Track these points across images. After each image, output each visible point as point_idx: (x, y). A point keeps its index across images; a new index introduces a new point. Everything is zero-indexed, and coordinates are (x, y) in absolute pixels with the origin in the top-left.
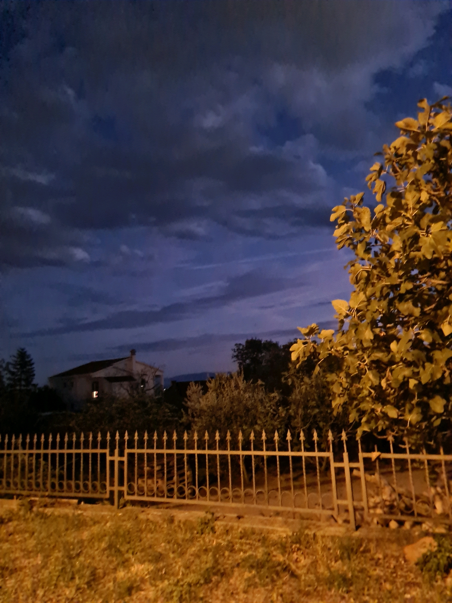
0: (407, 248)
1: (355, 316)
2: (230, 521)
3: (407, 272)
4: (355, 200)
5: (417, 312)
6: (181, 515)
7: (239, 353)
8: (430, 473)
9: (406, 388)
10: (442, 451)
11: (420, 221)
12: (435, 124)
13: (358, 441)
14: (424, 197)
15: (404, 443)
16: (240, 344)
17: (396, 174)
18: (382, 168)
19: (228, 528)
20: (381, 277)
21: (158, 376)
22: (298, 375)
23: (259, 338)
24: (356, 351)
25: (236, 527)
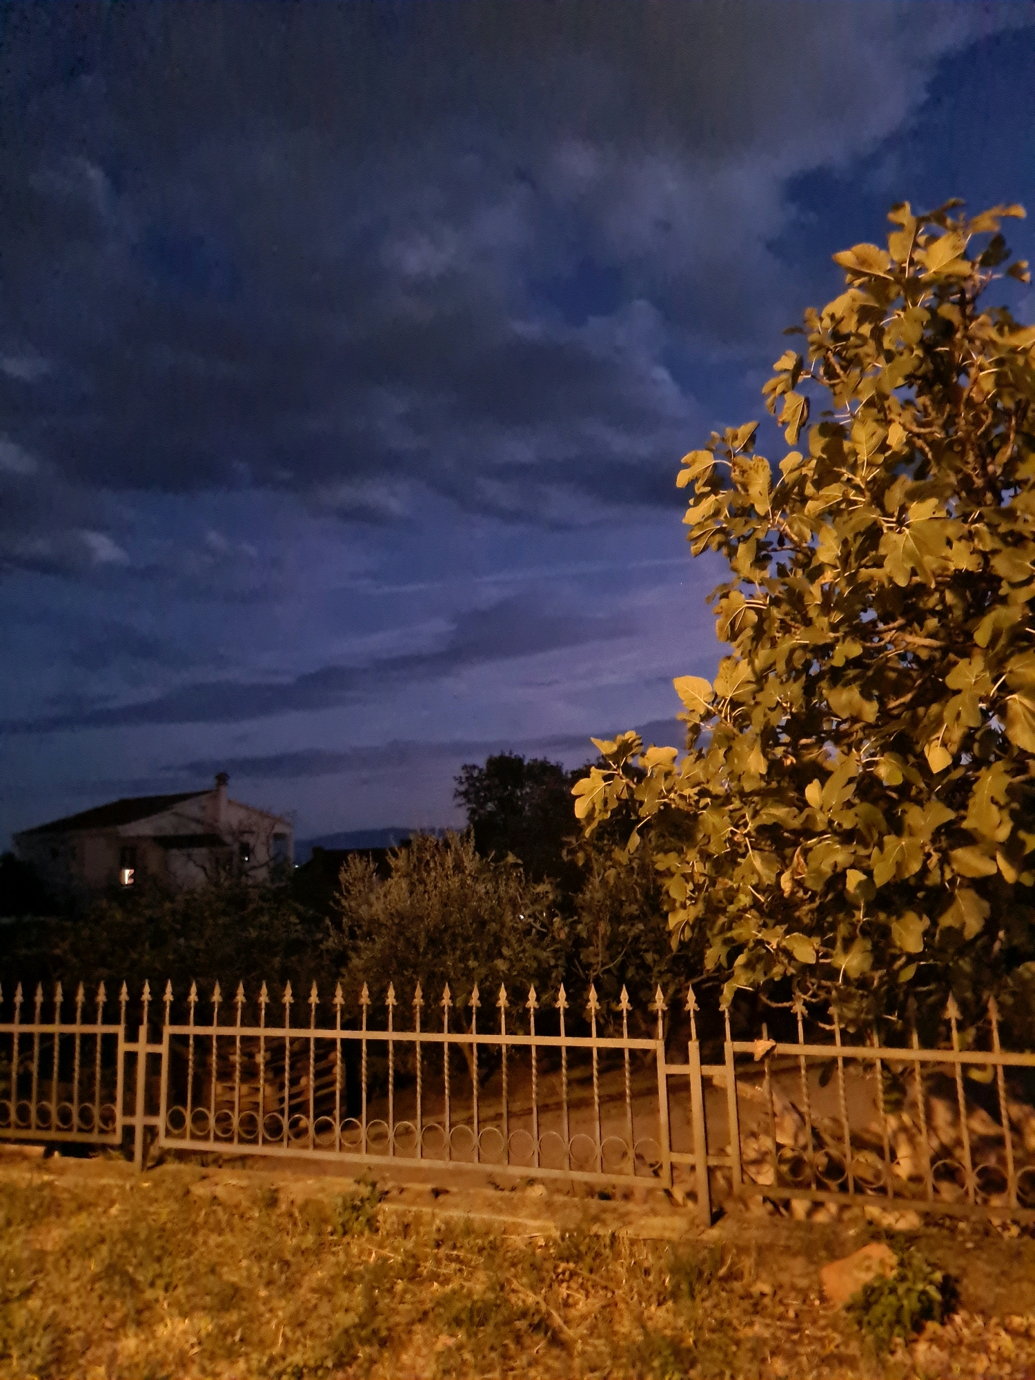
0: (852, 559)
1: (726, 718)
2: (413, 1203)
3: (850, 617)
4: (735, 438)
5: (870, 711)
6: (297, 1188)
7: (470, 785)
8: (887, 1091)
9: (840, 887)
10: (915, 1039)
11: (883, 495)
12: (928, 263)
13: (723, 1012)
14: (896, 436)
15: (830, 1021)
16: (474, 767)
17: (832, 382)
18: (800, 366)
19: (409, 1219)
20: (791, 626)
21: (279, 837)
22: (600, 844)
23: (518, 753)
24: (727, 799)
25: (426, 1218)
